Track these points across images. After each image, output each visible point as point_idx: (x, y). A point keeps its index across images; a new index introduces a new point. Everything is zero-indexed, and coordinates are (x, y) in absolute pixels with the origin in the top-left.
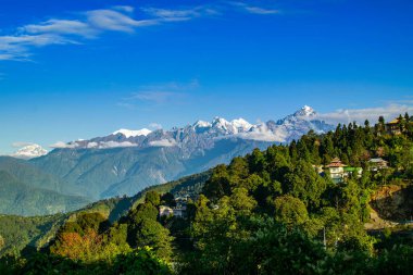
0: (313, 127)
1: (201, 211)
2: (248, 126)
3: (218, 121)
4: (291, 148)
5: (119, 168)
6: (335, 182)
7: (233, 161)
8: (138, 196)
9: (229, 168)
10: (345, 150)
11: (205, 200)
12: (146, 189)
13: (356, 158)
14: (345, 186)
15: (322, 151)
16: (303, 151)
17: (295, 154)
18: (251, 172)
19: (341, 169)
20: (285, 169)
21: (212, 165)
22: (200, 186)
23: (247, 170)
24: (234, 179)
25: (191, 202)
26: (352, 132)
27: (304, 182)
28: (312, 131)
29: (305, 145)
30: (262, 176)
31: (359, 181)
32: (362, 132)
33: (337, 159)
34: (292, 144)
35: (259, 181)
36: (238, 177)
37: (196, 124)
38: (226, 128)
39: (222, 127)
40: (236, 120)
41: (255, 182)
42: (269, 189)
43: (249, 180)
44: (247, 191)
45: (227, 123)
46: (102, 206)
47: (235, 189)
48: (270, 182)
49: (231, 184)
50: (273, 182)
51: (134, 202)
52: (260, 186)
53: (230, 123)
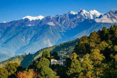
1: (74, 62)
2: (98, 14)
3: (81, 11)
5: (26, 38)
7: (91, 34)
8: (37, 53)
9: (89, 38)
11: (76, 56)
12: (42, 50)
18: (102, 40)
21: (79, 36)
22: (72, 48)
23: (99, 39)
24: (92, 45)
25: (68, 56)
30: (108, 43)
35: (106, 45)
36: (95, 43)
37: (69, 13)
38: (86, 15)
39: (84, 15)
40: (92, 11)
41: (104, 46)
42: (112, 50)
43: (101, 45)
44: (99, 51)
45: (87, 12)
46: (16, 59)
47: (93, 50)
48: (112, 46)
49: (90, 47)
50: (114, 46)
51: (35, 57)
52: (107, 48)
53: (89, 13)
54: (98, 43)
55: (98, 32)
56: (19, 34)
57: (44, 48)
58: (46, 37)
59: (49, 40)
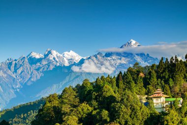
0: (138, 59)
2: (78, 58)
3: (50, 52)
4: (118, 79)
6: (158, 111)
7: (64, 91)
9: (60, 97)
10: (167, 82)
13: (177, 89)
14: (166, 114)
15: (146, 83)
16: (129, 83)
17: (121, 85)
18: (81, 101)
19: (163, 99)
20: (112, 99)
21: (45, 95)
23: (77, 100)
24: (66, 108)
26: (174, 65)
27: (130, 111)
28: (137, 64)
29: (130, 77)
30: (91, 105)
31: (180, 110)
32: (183, 65)
33: (159, 90)
34: (119, 76)
35: (88, 109)
36: (69, 106)
37: (29, 55)
38: (57, 60)
39: (54, 58)
40: (67, 52)
41: (85, 110)
42: (98, 117)
43: (80, 109)
44: (77, 119)
45: (59, 55)
47: (66, 117)
48: (98, 110)
49: (62, 112)
50: (101, 111)
52: (90, 114)
53: (61, 55)
54: (75, 106)
55: (76, 87)
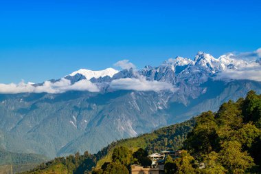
1: (183, 171)
3: (202, 57)
5: (79, 118)
7: (222, 108)
8: (103, 153)
9: (217, 116)
11: (187, 158)
12: (113, 144)
18: (245, 121)
22: (182, 139)
23: (240, 120)
24: (224, 131)
30: (259, 126)
35: (255, 132)
36: (229, 128)
38: (212, 66)
39: (208, 64)
40: (225, 56)
41: (250, 133)
43: (243, 131)
44: (240, 145)
45: (214, 59)
46: (57, 166)
47: (226, 143)
51: (98, 160)
53: (218, 60)
54: (237, 128)
55: (238, 101)
56: (62, 111)
57: (119, 139)
58: (123, 115)
59: (129, 123)
